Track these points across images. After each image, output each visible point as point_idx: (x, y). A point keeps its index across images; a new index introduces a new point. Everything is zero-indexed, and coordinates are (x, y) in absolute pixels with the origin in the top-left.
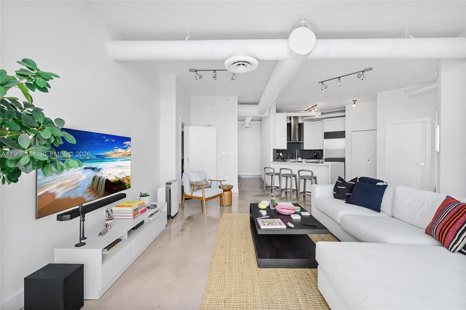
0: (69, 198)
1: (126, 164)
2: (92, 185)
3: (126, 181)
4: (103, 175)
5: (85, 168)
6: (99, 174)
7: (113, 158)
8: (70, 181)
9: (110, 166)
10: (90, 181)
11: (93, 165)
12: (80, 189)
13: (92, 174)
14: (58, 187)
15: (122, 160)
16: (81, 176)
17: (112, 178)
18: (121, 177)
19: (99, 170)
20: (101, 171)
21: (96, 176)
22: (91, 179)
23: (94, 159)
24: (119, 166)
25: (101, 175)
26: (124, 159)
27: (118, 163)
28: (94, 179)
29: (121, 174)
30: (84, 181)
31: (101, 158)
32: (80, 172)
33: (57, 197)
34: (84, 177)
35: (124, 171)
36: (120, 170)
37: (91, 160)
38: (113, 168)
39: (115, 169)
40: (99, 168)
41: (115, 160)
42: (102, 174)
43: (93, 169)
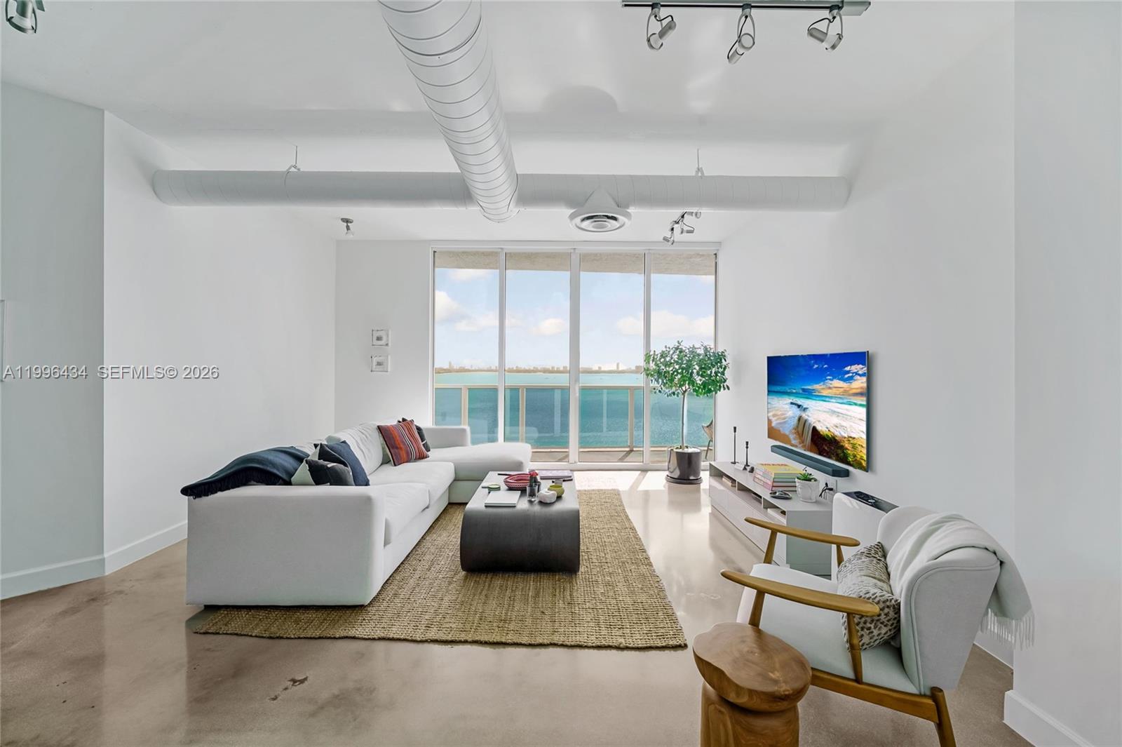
0: (779, 431)
1: (847, 410)
2: (798, 427)
3: (847, 445)
4: (809, 419)
5: (792, 403)
6: (804, 416)
7: (826, 397)
8: (780, 413)
9: (820, 408)
11: (799, 401)
12: (787, 425)
15: (841, 401)
16: (788, 412)
18: (838, 433)
19: (805, 409)
20: (808, 412)
21: (801, 417)
22: (797, 418)
23: (799, 393)
24: (834, 412)
25: (806, 417)
26: (845, 401)
29: (837, 427)
31: (808, 394)
34: (790, 413)
36: (835, 420)
37: (796, 394)
38: (825, 412)
40: (804, 407)
41: (827, 399)
42: (808, 416)
43: (799, 406)
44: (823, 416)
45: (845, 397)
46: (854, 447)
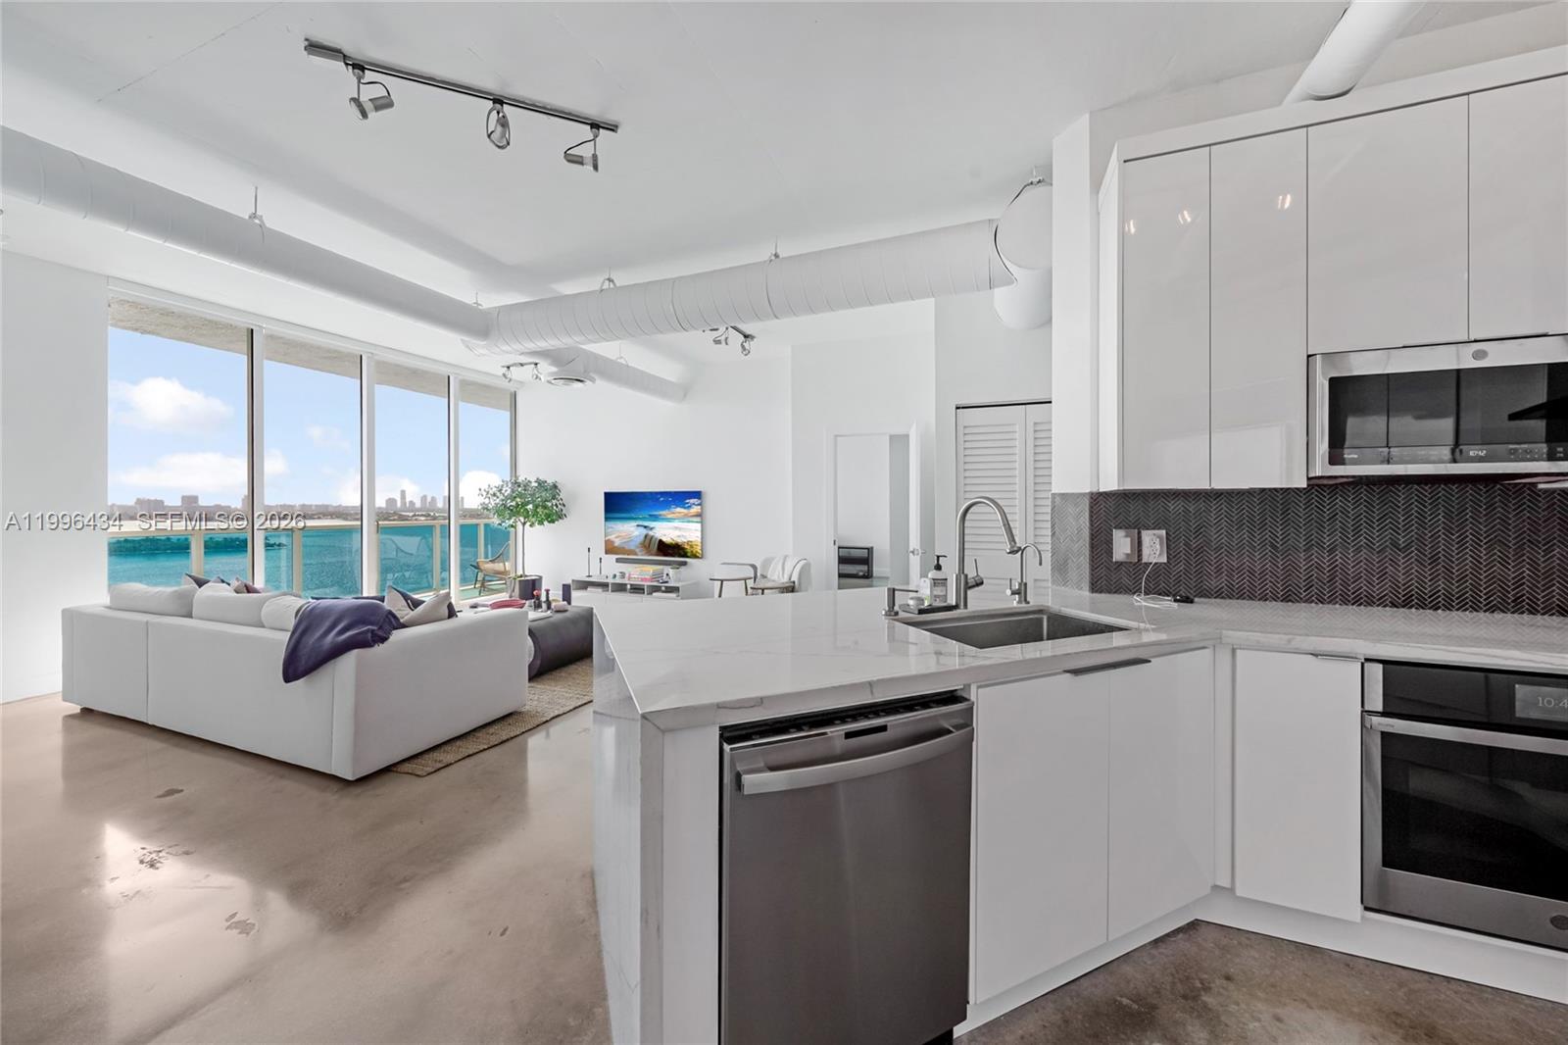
3: (686, 547)
5: (638, 526)
6: (651, 533)
10: (642, 538)
11: (646, 524)
13: (644, 532)
14: (617, 537)
17: (667, 539)
18: (679, 540)
19: (651, 529)
20: (654, 531)
24: (676, 528)
27: (676, 524)
28: (646, 536)
30: (636, 537)
31: (655, 518)
32: (632, 529)
33: (616, 544)
35: (684, 534)
36: (677, 533)
37: (644, 519)
39: (671, 531)
43: (645, 527)
44: (666, 532)
45: (686, 518)
46: (692, 546)
